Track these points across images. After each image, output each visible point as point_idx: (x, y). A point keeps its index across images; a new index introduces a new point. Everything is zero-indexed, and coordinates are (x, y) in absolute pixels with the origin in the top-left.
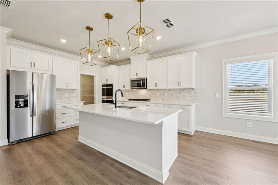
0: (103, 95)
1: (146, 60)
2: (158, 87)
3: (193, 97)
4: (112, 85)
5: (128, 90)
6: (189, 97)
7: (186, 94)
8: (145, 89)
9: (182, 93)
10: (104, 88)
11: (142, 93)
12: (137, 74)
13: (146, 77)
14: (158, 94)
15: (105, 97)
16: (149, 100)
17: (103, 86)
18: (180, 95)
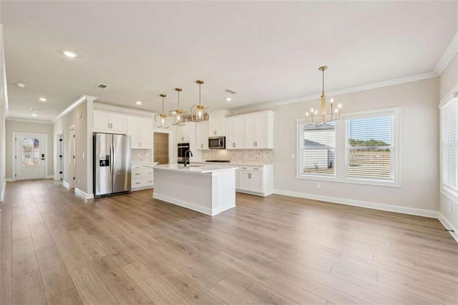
0: (179, 156)
1: (225, 117)
2: (237, 147)
3: (271, 158)
4: (188, 144)
5: (207, 150)
6: (267, 157)
7: (265, 155)
8: (223, 149)
9: (261, 153)
10: (180, 148)
11: (222, 154)
12: (215, 132)
13: (224, 136)
14: (238, 154)
15: (181, 158)
16: (229, 161)
17: (179, 145)
18: (260, 156)
